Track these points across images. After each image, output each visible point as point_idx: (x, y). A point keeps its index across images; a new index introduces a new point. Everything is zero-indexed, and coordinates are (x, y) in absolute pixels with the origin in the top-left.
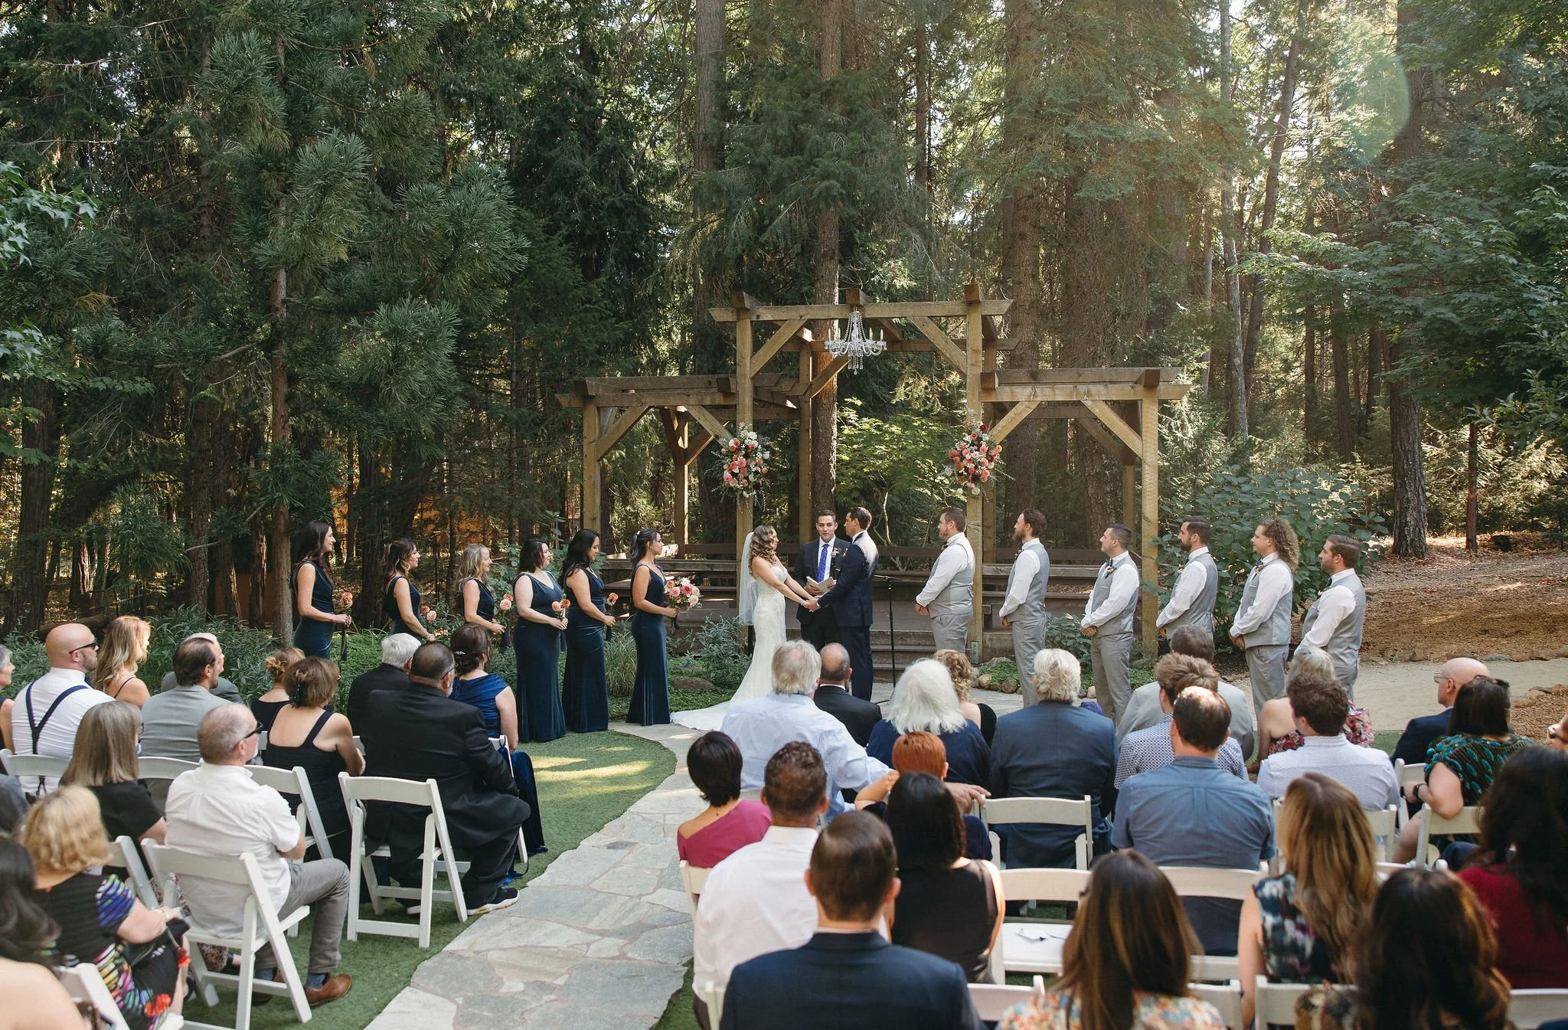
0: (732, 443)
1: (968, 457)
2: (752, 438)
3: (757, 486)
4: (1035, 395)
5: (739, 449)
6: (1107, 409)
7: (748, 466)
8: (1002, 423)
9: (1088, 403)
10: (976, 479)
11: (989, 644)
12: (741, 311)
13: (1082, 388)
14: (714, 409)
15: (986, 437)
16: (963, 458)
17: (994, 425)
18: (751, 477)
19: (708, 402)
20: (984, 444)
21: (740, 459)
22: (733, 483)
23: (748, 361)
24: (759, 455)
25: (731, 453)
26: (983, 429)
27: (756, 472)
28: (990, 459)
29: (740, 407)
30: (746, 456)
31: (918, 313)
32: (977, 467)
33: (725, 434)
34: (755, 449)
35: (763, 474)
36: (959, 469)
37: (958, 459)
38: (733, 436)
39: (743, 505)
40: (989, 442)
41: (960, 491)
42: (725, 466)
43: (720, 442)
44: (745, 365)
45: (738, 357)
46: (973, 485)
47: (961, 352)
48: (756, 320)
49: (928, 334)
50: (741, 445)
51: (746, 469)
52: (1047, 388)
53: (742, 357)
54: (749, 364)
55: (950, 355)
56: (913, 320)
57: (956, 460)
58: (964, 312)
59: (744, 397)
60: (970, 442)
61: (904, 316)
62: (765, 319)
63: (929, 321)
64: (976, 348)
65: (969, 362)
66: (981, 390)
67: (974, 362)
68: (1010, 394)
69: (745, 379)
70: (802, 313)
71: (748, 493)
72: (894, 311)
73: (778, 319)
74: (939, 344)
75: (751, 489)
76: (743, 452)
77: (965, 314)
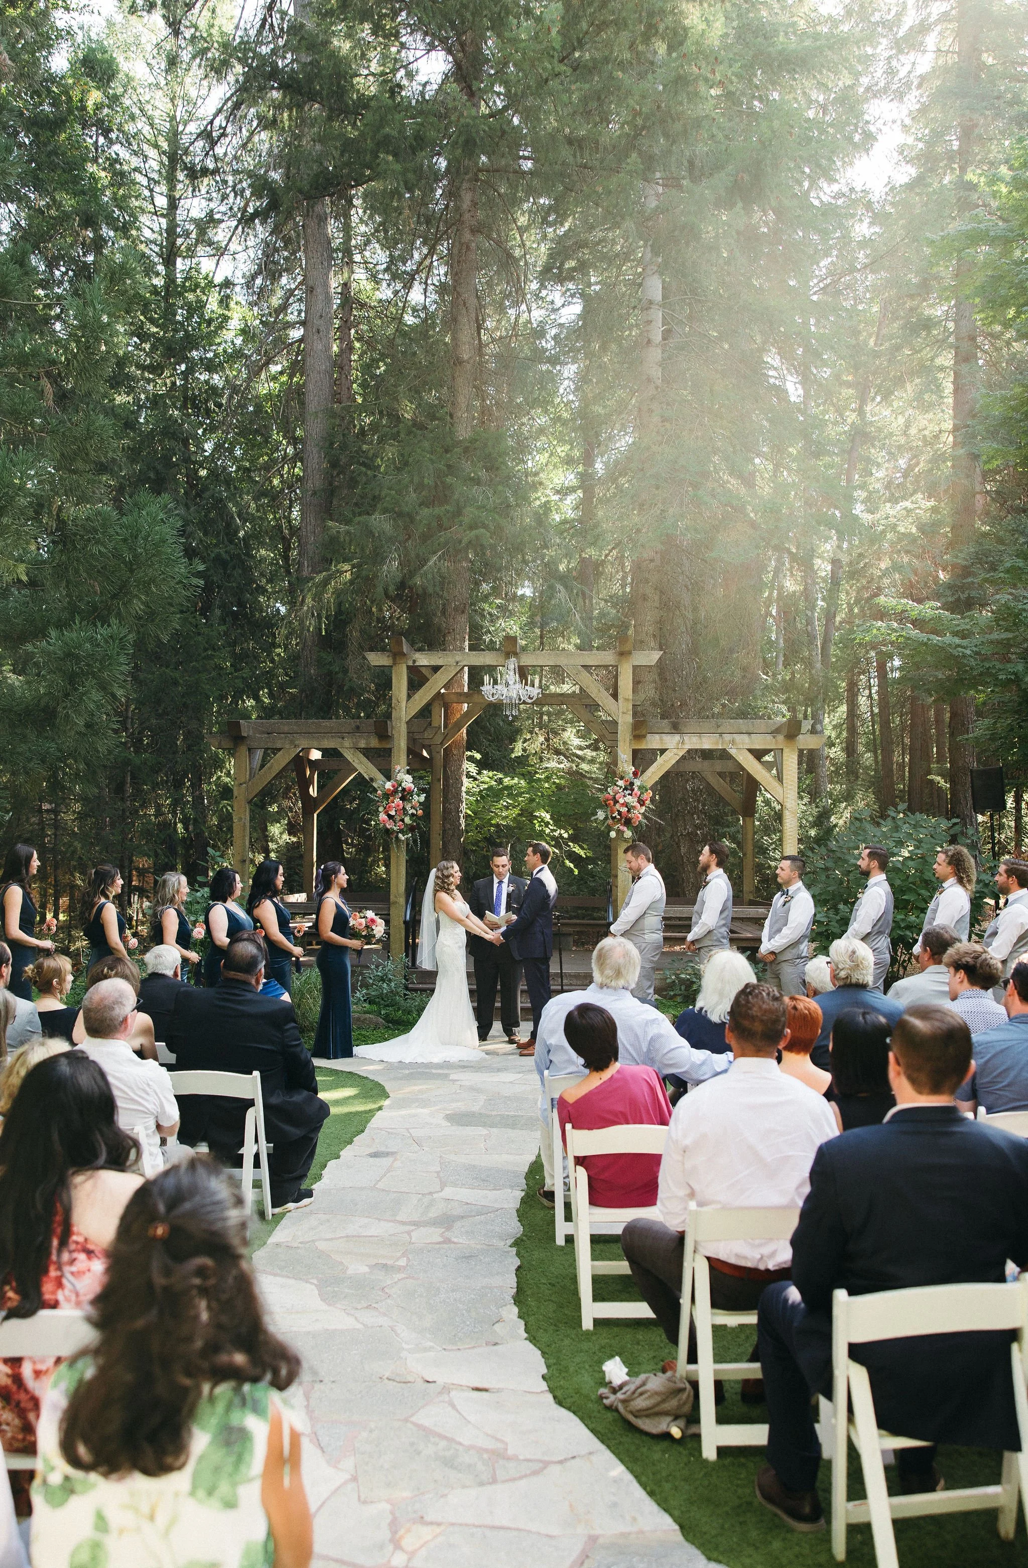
0: (389, 785)
1: (621, 801)
2: (408, 781)
3: (411, 829)
4: (682, 743)
5: (395, 792)
6: (751, 757)
7: (404, 809)
8: (652, 769)
9: (733, 752)
10: (628, 822)
12: (398, 655)
13: (727, 737)
14: (368, 753)
15: (637, 783)
16: (616, 802)
17: (643, 772)
18: (407, 820)
19: (363, 745)
20: (636, 789)
21: (397, 801)
22: (390, 825)
23: (402, 706)
24: (416, 797)
25: (387, 795)
26: (635, 774)
27: (413, 815)
28: (641, 802)
29: (395, 752)
30: (403, 799)
31: (572, 662)
32: (629, 811)
33: (380, 778)
34: (411, 793)
35: (419, 818)
36: (612, 812)
37: (612, 802)
38: (389, 779)
39: (398, 847)
40: (640, 788)
41: (613, 834)
42: (381, 809)
43: (375, 785)
44: (400, 709)
45: (394, 701)
46: (625, 829)
47: (613, 701)
48: (412, 665)
49: (581, 682)
50: (397, 788)
51: (402, 811)
52: (695, 736)
53: (398, 700)
54: (404, 708)
55: (602, 702)
56: (567, 668)
57: (610, 804)
58: (616, 662)
59: (399, 740)
60: (623, 787)
61: (559, 664)
62: (421, 664)
63: (582, 669)
64: (627, 697)
65: (621, 710)
66: (631, 737)
67: (625, 711)
68: (659, 741)
69: (400, 723)
70: (458, 660)
71: (403, 836)
72: (548, 659)
73: (434, 664)
74: (592, 692)
75: (406, 832)
76: (400, 795)
77: (617, 664)
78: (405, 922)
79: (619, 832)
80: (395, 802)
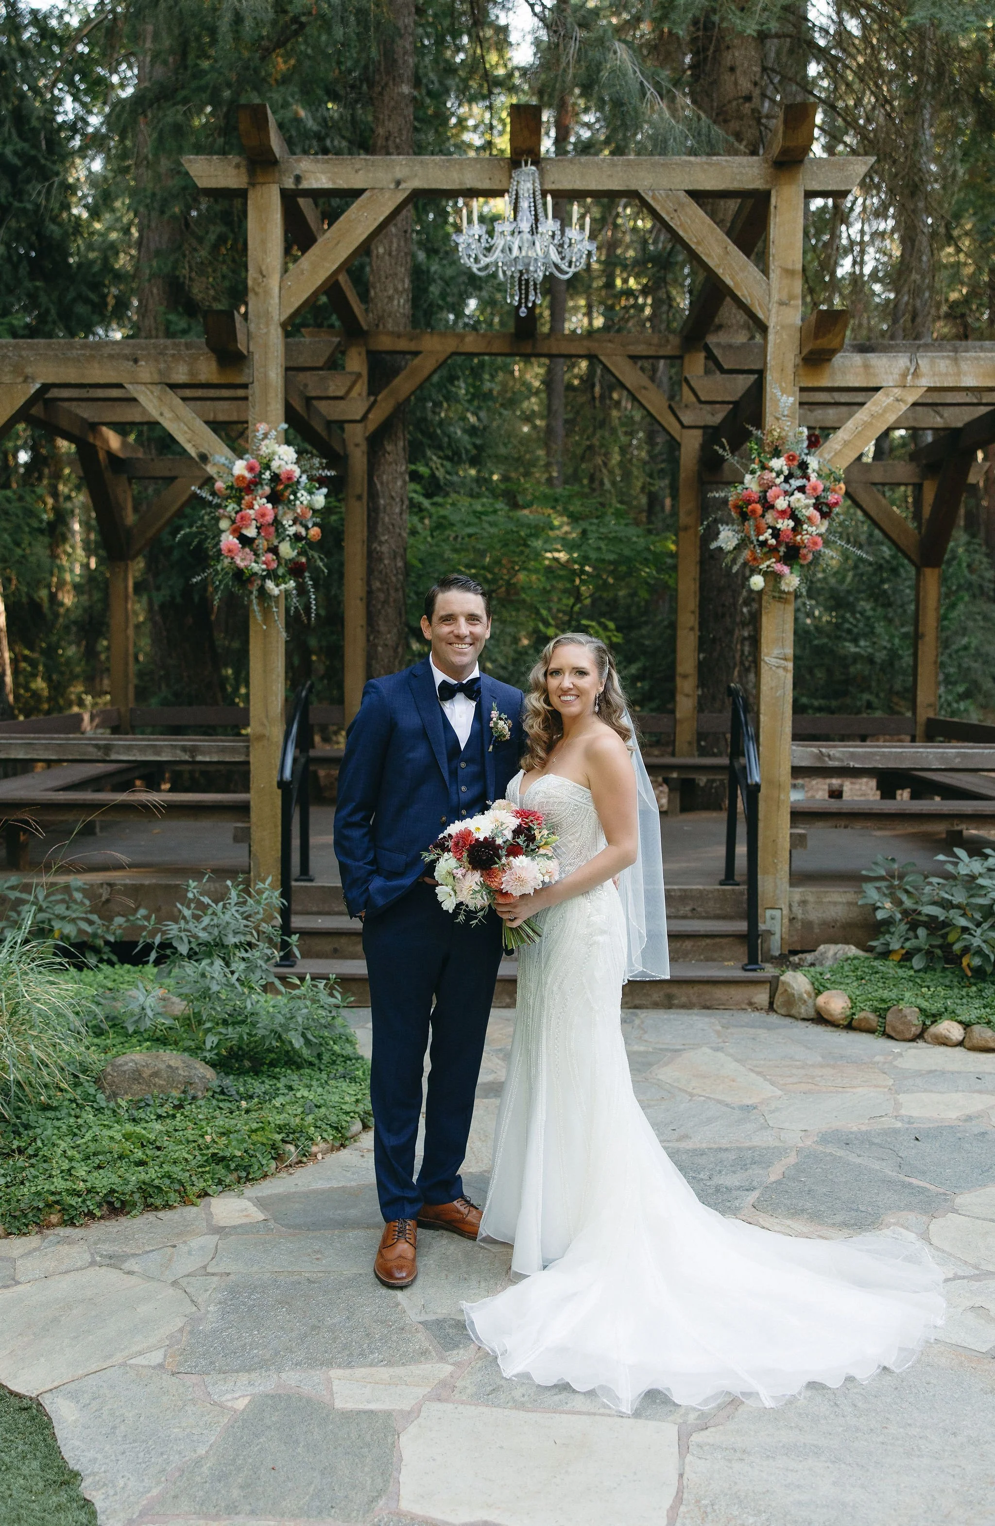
0: (240, 467)
1: (781, 504)
2: (285, 458)
3: (295, 570)
4: (916, 374)
5: (257, 482)
7: (277, 522)
8: (844, 434)
10: (793, 554)
11: (798, 912)
12: (260, 163)
15: (813, 463)
16: (768, 506)
17: (827, 439)
18: (286, 550)
19: (181, 375)
20: (813, 477)
21: (261, 504)
22: (244, 560)
23: (274, 282)
24: (303, 496)
25: (239, 492)
26: (811, 443)
27: (297, 537)
28: (824, 508)
29: (255, 390)
30: (274, 498)
31: (665, 183)
32: (795, 530)
33: (220, 453)
34: (292, 485)
35: (311, 544)
36: (759, 533)
37: (759, 508)
38: (240, 454)
39: (266, 612)
40: (819, 476)
41: (757, 582)
42: (224, 524)
43: (211, 470)
44: (267, 292)
45: (252, 273)
46: (786, 570)
47: (759, 275)
48: (293, 187)
49: (685, 231)
50: (261, 473)
51: (272, 529)
52: (943, 357)
53: (261, 273)
54: (276, 290)
55: (732, 279)
56: (654, 198)
57: (754, 511)
58: (767, 182)
59: (265, 366)
60: (786, 472)
61: (633, 188)
62: (315, 185)
63: (688, 200)
64: (790, 267)
65: (775, 297)
66: (798, 360)
67: (785, 298)
68: (861, 370)
69: (267, 325)
70: (399, 175)
71: (277, 585)
72: (610, 176)
73: (345, 186)
74: (709, 256)
75: (283, 576)
76: (267, 490)
77: (767, 187)
78: (282, 784)
79: (773, 577)
80: (256, 507)
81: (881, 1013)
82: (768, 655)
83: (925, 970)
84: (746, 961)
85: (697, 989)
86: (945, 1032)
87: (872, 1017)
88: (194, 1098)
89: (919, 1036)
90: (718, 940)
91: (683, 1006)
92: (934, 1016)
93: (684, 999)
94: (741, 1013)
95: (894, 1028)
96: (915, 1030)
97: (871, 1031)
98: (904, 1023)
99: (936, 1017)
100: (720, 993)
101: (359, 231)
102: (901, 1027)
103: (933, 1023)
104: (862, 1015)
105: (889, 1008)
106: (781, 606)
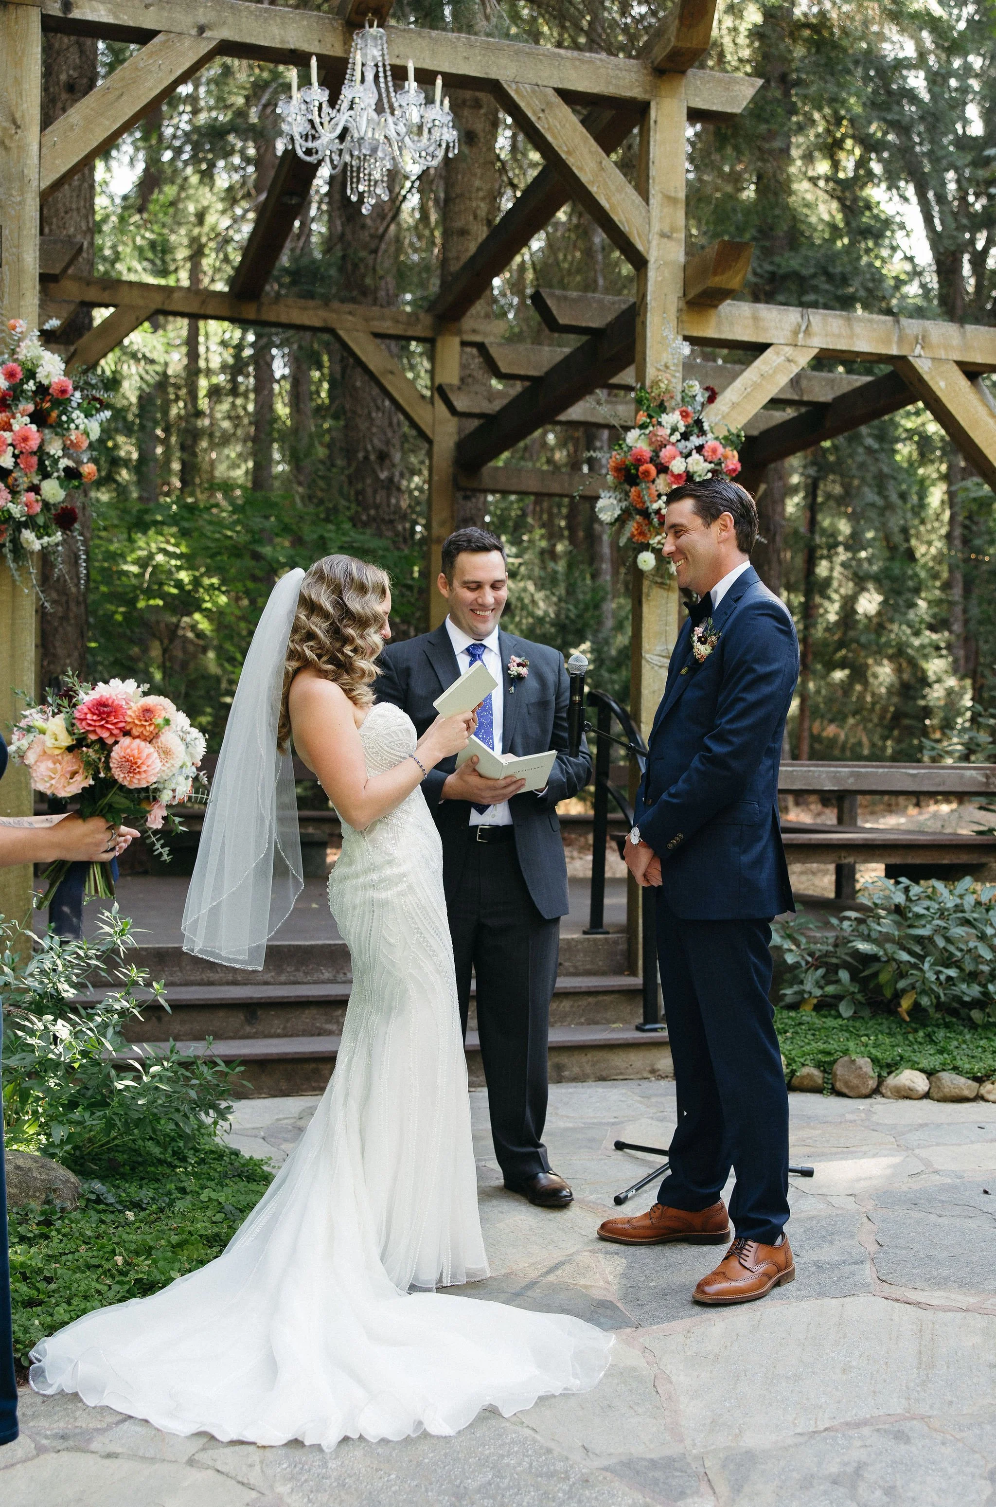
2: (53, 366)
3: (63, 519)
4: (807, 332)
5: (15, 394)
6: (963, 382)
7: (42, 451)
9: (923, 366)
13: (911, 325)
15: (709, 422)
16: (661, 468)
18: (52, 490)
20: (708, 438)
21: (21, 422)
23: (31, 136)
24: (78, 419)
27: (67, 474)
29: (3, 277)
30: (39, 418)
31: (531, 76)
34: (64, 401)
35: (85, 487)
36: (648, 500)
37: (653, 470)
40: (714, 437)
41: (645, 559)
44: (22, 148)
47: (637, 199)
48: (61, 15)
49: (555, 138)
50: (22, 382)
51: (35, 460)
52: (835, 316)
53: (14, 122)
54: (35, 147)
55: (608, 200)
56: (517, 91)
57: (647, 473)
58: (646, 92)
59: (18, 247)
60: (682, 429)
61: (493, 76)
62: (90, 16)
63: (557, 100)
64: (673, 194)
65: (656, 227)
66: (682, 304)
67: (666, 230)
68: (750, 322)
69: (22, 192)
70: (202, 20)
71: (39, 537)
72: (466, 58)
73: (131, 24)
74: (581, 169)
75: (46, 527)
76: (31, 407)
77: (647, 97)
80: (16, 427)
81: (826, 1067)
82: (648, 652)
83: (854, 1018)
84: (641, 1020)
85: (591, 1056)
86: (908, 1083)
87: (816, 1072)
88: (63, 1210)
89: (876, 1091)
90: (601, 998)
91: (575, 1079)
92: (888, 1066)
93: (576, 1070)
94: (645, 1084)
95: (846, 1084)
96: (872, 1084)
97: (817, 1090)
98: (859, 1076)
99: (892, 1067)
100: (618, 1060)
101: (148, 84)
102: (855, 1082)
103: (889, 1073)
104: (805, 1071)
105: (835, 1061)
106: (664, 593)
